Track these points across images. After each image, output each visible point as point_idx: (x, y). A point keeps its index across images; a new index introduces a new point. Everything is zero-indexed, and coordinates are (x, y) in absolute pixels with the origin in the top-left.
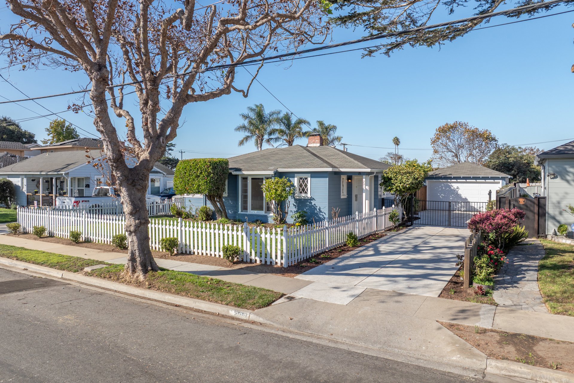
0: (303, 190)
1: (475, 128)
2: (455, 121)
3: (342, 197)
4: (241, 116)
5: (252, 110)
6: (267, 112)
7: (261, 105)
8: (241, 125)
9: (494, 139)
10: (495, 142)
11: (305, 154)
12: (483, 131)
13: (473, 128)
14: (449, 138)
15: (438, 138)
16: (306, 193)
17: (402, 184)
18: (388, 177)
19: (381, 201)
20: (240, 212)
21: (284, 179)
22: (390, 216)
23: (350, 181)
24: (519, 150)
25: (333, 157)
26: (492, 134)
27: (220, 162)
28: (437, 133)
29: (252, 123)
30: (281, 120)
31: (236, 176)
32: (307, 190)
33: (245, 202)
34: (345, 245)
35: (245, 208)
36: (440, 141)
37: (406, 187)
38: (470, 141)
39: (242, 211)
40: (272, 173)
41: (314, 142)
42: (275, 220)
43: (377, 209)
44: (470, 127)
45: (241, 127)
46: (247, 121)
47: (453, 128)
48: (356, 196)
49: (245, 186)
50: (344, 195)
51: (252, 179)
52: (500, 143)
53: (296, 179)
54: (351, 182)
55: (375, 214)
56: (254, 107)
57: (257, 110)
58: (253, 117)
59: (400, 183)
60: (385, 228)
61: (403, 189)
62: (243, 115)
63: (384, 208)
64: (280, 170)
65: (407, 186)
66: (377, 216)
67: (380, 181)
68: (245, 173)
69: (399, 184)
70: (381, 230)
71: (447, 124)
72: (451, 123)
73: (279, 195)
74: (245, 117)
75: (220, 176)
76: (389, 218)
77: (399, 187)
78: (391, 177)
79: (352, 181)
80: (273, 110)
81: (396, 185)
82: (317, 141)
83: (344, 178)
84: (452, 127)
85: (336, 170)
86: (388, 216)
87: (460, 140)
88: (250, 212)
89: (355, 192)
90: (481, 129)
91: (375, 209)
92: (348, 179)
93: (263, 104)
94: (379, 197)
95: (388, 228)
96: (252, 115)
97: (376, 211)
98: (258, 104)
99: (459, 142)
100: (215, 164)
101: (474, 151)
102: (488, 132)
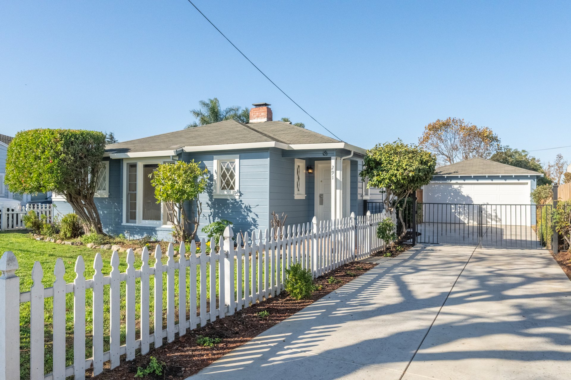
0: (228, 183)
1: (472, 125)
2: (448, 117)
3: (297, 197)
4: (192, 112)
5: (205, 104)
6: (223, 108)
7: (216, 99)
8: (192, 124)
9: (495, 139)
10: (496, 143)
11: (239, 129)
12: (482, 129)
13: (470, 125)
14: (440, 139)
15: (428, 138)
16: (232, 188)
17: (401, 171)
18: (375, 160)
19: (362, 204)
20: (124, 223)
21: (194, 165)
22: (379, 229)
23: (310, 171)
24: (523, 154)
25: (283, 132)
26: (493, 133)
27: (82, 134)
28: (426, 131)
29: (205, 121)
30: (239, 117)
31: (119, 162)
32: (234, 183)
33: (132, 206)
34: (283, 294)
35: (132, 216)
36: (430, 141)
37: (408, 176)
38: (465, 142)
39: (127, 222)
40: (171, 153)
41: (258, 117)
42: (176, 237)
43: (356, 216)
44: (466, 124)
45: (192, 126)
46: (199, 118)
47: (446, 125)
48: (321, 196)
49: (132, 179)
50: (300, 194)
51: (146, 166)
52: (503, 144)
53: (215, 162)
54: (313, 173)
55: (353, 225)
56: (208, 102)
57: (211, 105)
58: (206, 114)
59: (397, 170)
60: (371, 251)
61: (404, 179)
62: (194, 112)
63: (368, 213)
64: (188, 149)
65: (410, 174)
66: (356, 228)
67: (361, 167)
68: (131, 155)
69: (396, 172)
70: (364, 255)
71: (438, 120)
72: (444, 119)
73: (179, 191)
74: (198, 114)
75: (81, 158)
76: (378, 233)
77: (396, 176)
78: (380, 160)
79: (314, 171)
80: (230, 106)
81: (391, 172)
82: (262, 114)
83: (300, 164)
84: (444, 124)
85: (285, 147)
86: (375, 229)
87: (453, 139)
88: (140, 222)
89: (318, 190)
90: (480, 126)
91: (353, 215)
92: (308, 168)
93: (218, 99)
94: (359, 198)
95: (375, 249)
96: (205, 112)
97: (356, 219)
98: (212, 99)
99: (452, 142)
100: (70, 137)
101: (471, 154)
102: (488, 130)
